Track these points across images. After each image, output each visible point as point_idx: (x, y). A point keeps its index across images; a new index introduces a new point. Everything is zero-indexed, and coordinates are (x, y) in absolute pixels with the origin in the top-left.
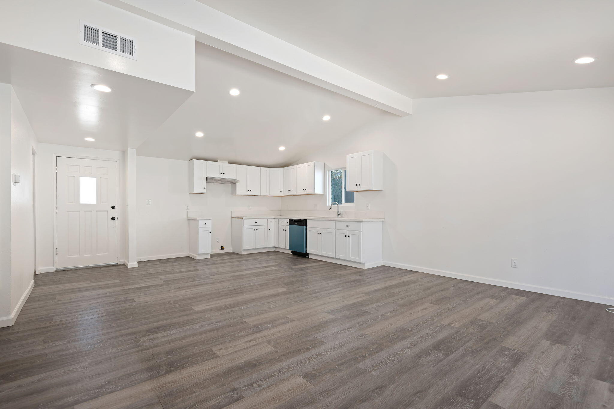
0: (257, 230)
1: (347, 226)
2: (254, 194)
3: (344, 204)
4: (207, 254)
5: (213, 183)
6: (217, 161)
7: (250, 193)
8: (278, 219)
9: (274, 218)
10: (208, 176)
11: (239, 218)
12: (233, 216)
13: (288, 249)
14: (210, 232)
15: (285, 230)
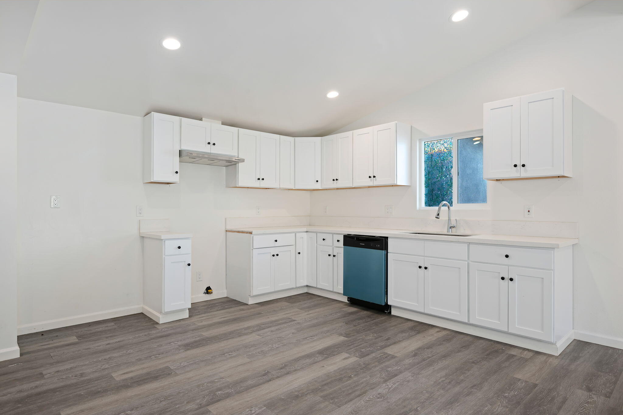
0: (277, 255)
1: (507, 256)
2: (267, 187)
3: (457, 206)
4: (182, 310)
5: (192, 163)
6: (201, 119)
7: (262, 184)
8: (316, 233)
9: (307, 232)
10: (184, 148)
11: (243, 232)
12: (229, 228)
13: (342, 292)
14: (189, 265)
15: (334, 256)
